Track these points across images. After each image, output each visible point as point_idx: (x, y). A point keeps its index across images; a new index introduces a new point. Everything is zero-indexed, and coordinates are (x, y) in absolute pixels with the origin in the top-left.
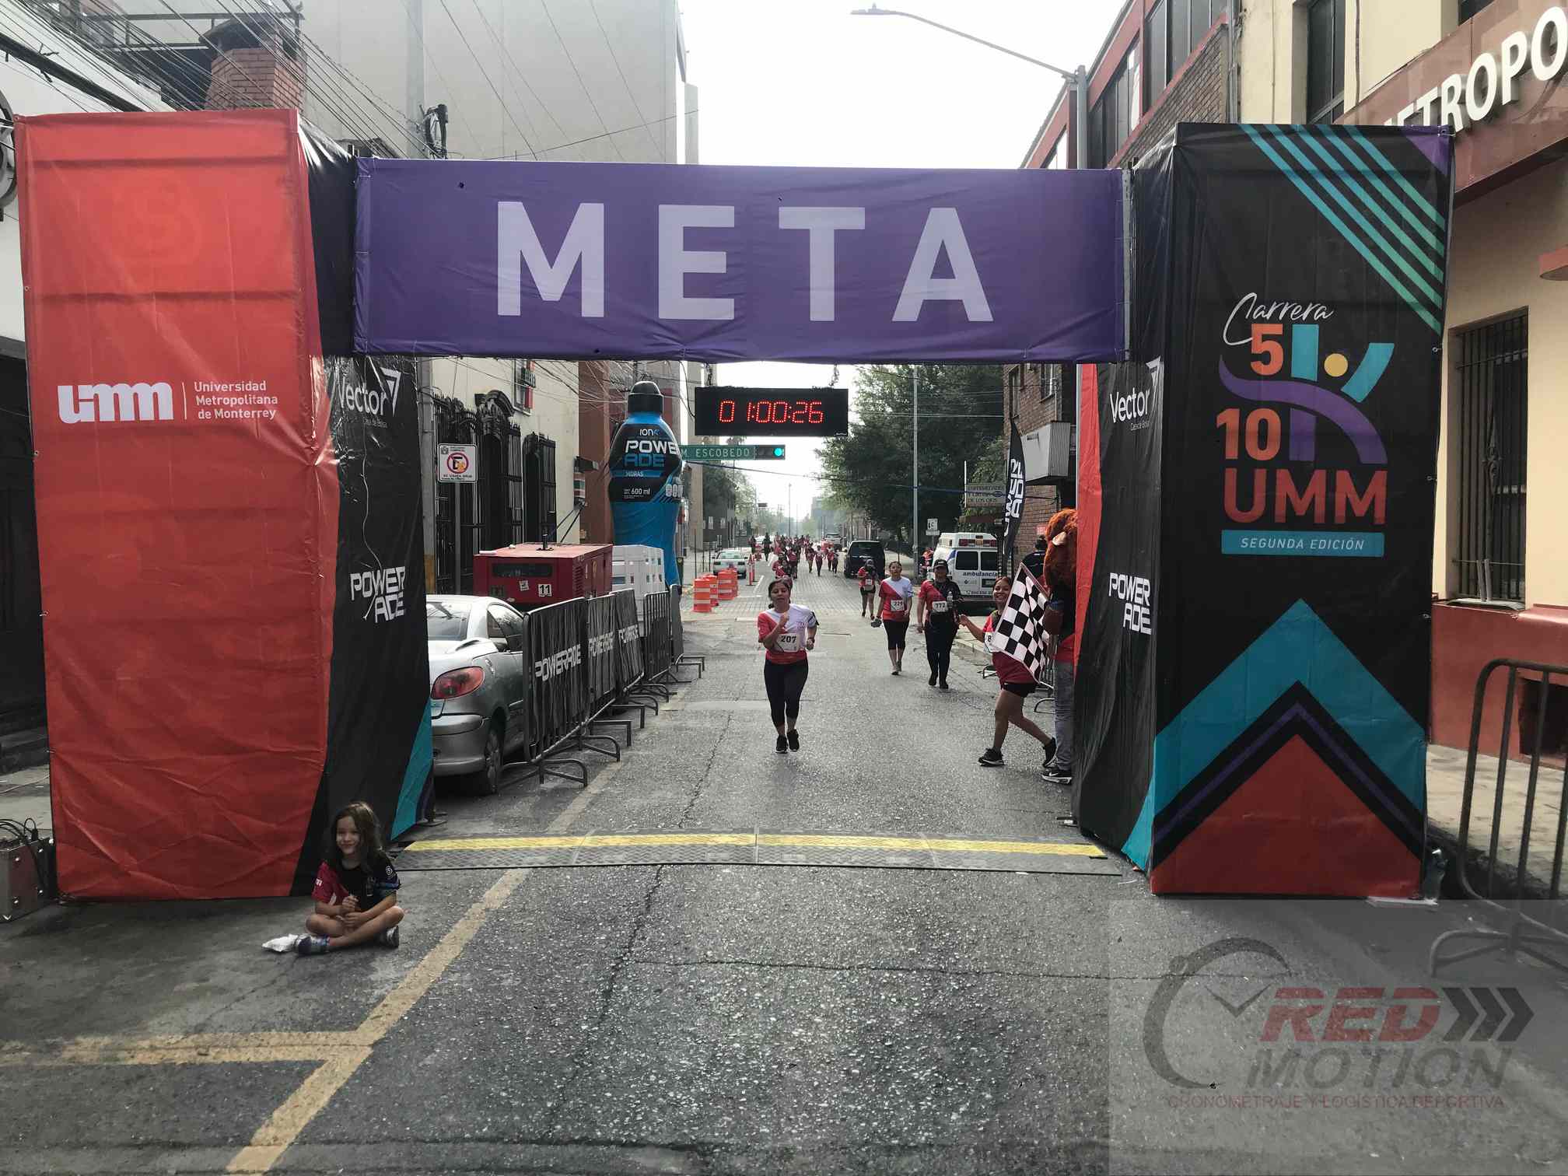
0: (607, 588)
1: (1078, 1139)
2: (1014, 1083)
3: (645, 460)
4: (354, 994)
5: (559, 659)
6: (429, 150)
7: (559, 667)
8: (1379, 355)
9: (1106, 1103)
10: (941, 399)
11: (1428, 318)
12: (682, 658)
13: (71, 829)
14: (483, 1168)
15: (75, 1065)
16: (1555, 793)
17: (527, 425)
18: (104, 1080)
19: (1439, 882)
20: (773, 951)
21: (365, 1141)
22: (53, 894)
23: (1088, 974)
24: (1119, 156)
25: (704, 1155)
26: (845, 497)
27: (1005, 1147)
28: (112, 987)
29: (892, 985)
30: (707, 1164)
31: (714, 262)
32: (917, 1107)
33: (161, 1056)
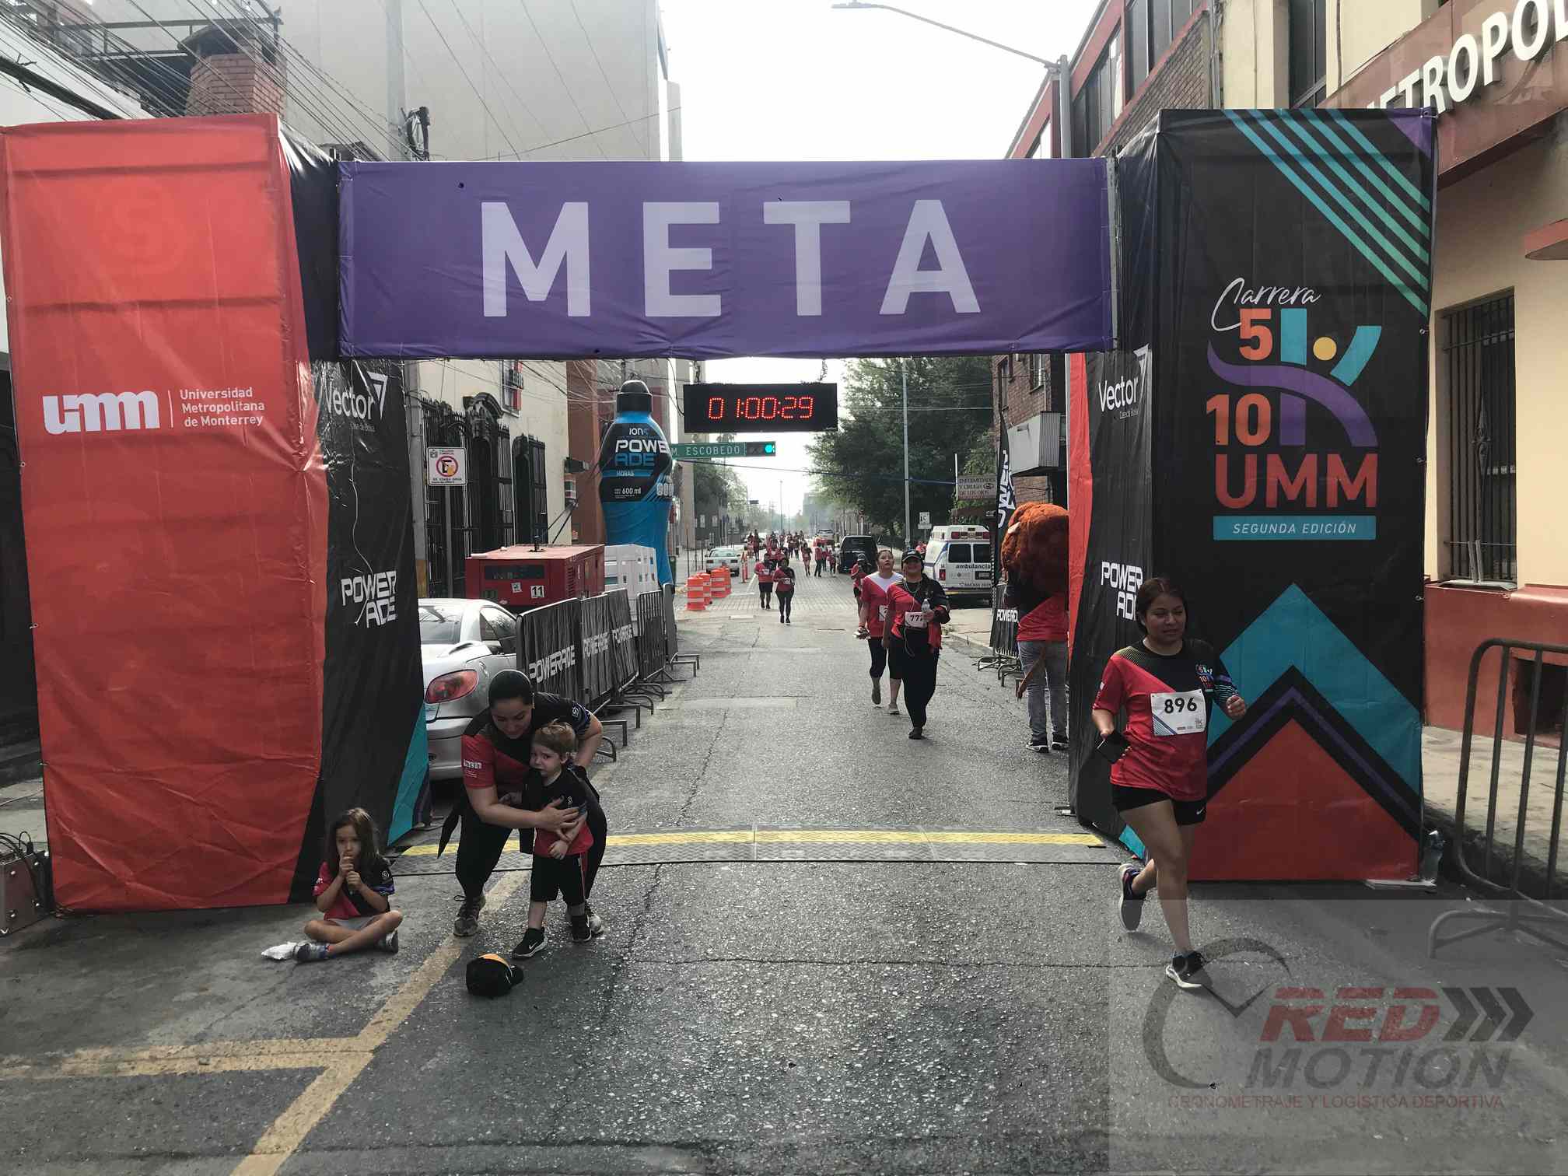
0: (600, 588)
1: (1080, 1128)
2: (1017, 1073)
3: (635, 459)
4: (354, 1000)
5: (554, 660)
6: (411, 153)
7: (553, 668)
8: (1367, 338)
9: (1107, 1093)
10: (929, 391)
11: (1414, 299)
12: (676, 657)
13: (67, 840)
14: (487, 1171)
15: (74, 1079)
16: (1551, 772)
17: (516, 427)
18: (105, 1092)
19: (1437, 864)
20: (773, 946)
21: (368, 1147)
22: (49, 906)
23: (1089, 964)
24: (1103, 145)
25: (708, 1152)
26: (836, 492)
27: (1009, 1137)
28: (111, 999)
29: (894, 979)
30: (712, 1161)
31: (700, 259)
32: (921, 1099)
33: (159, 1068)
